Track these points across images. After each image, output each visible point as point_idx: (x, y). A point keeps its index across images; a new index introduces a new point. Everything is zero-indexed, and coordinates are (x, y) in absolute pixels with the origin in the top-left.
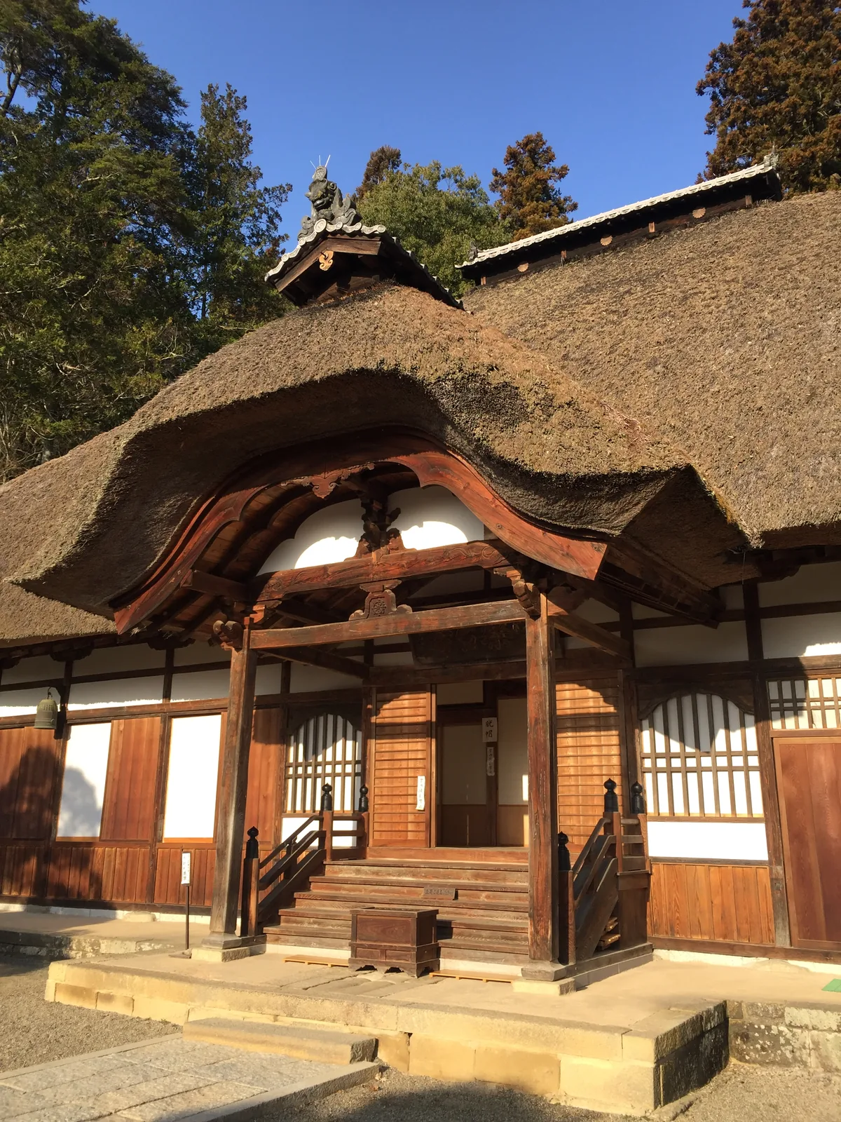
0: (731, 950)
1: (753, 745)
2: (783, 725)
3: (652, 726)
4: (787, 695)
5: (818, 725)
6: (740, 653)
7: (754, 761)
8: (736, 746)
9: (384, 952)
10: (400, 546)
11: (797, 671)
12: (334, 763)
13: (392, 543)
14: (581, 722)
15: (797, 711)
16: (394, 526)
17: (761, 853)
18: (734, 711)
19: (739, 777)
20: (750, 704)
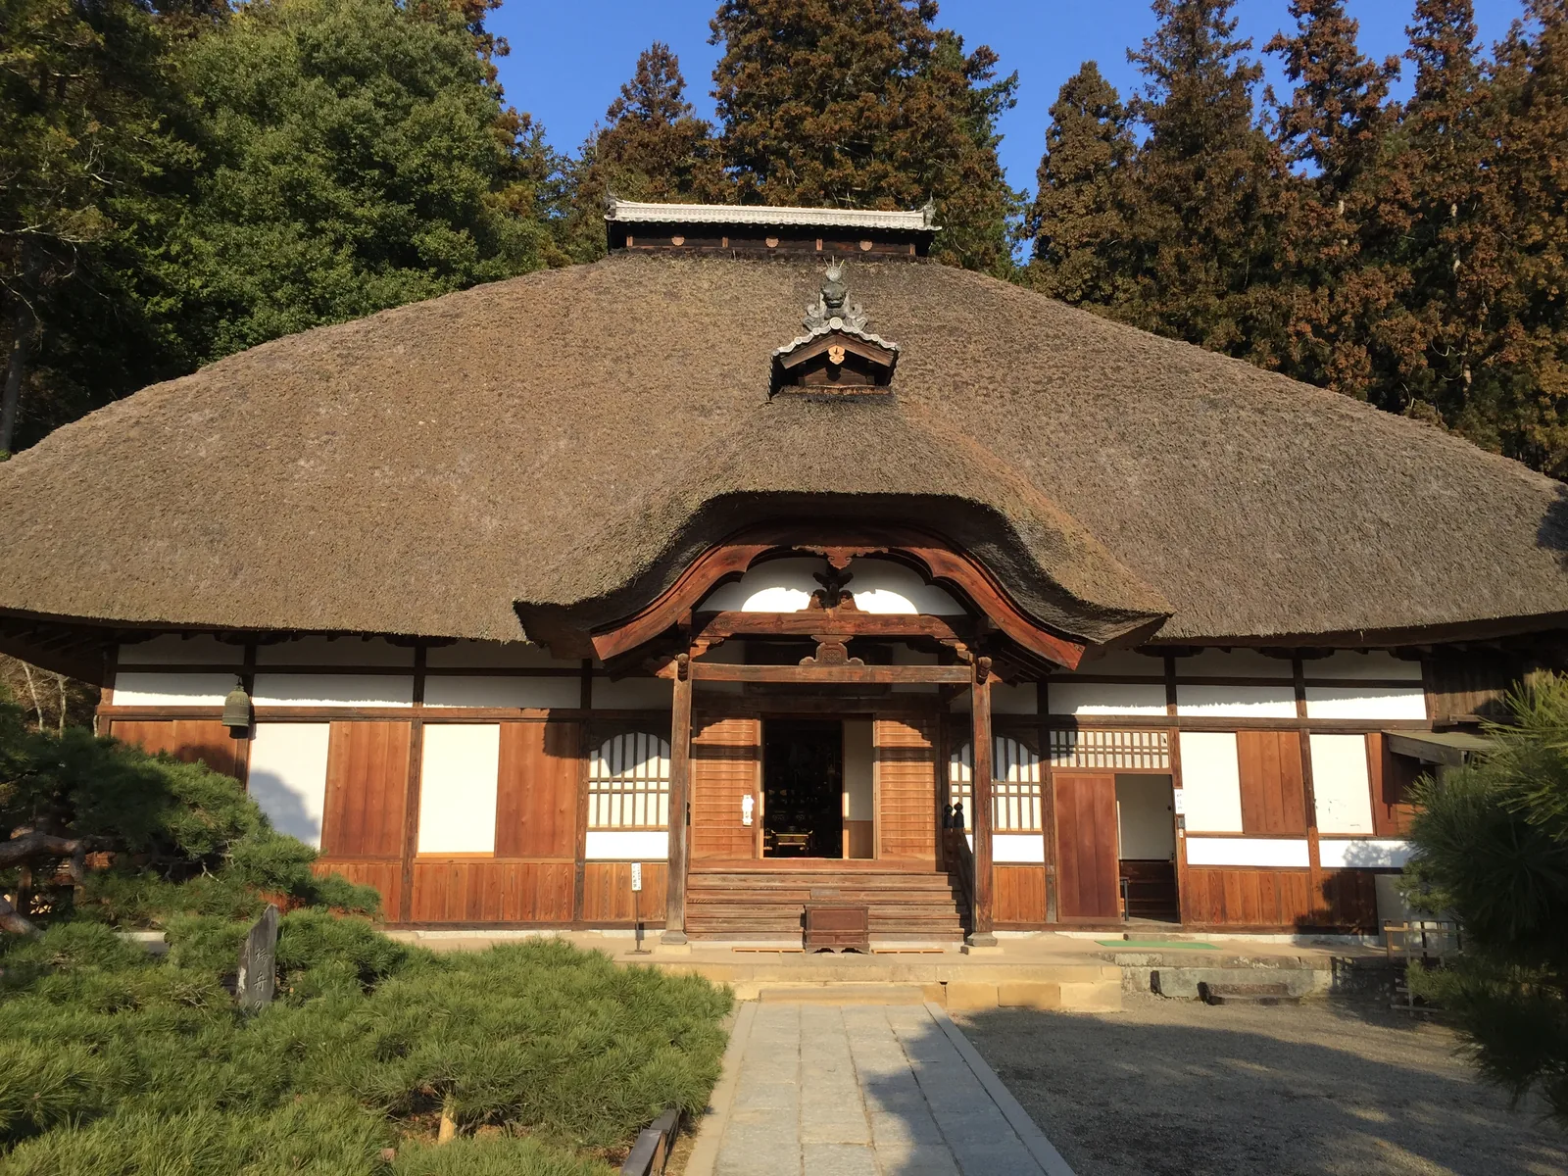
0: (1018, 927)
1: (1036, 778)
2: (1059, 763)
3: (960, 759)
4: (1063, 742)
5: (1083, 765)
6: (1031, 708)
7: (1036, 790)
8: (1025, 778)
9: (837, 937)
10: (853, 607)
11: (1071, 724)
12: (647, 780)
13: (844, 602)
14: (898, 753)
15: (1068, 754)
16: (845, 588)
17: (1040, 857)
18: (1024, 752)
19: (1025, 801)
20: (1037, 747)
